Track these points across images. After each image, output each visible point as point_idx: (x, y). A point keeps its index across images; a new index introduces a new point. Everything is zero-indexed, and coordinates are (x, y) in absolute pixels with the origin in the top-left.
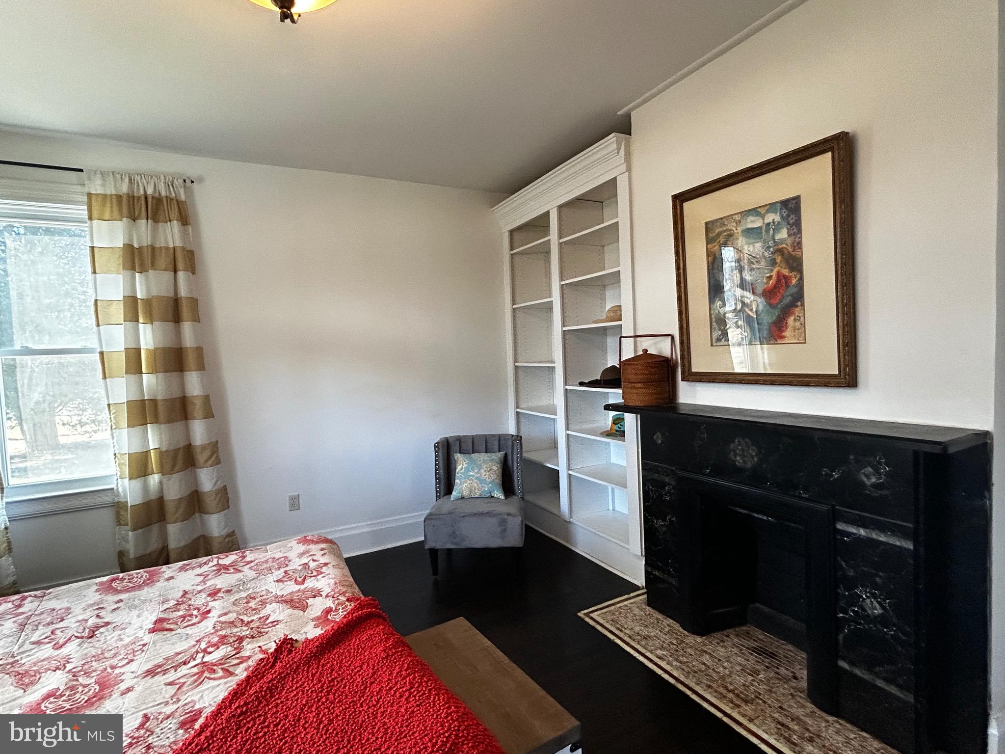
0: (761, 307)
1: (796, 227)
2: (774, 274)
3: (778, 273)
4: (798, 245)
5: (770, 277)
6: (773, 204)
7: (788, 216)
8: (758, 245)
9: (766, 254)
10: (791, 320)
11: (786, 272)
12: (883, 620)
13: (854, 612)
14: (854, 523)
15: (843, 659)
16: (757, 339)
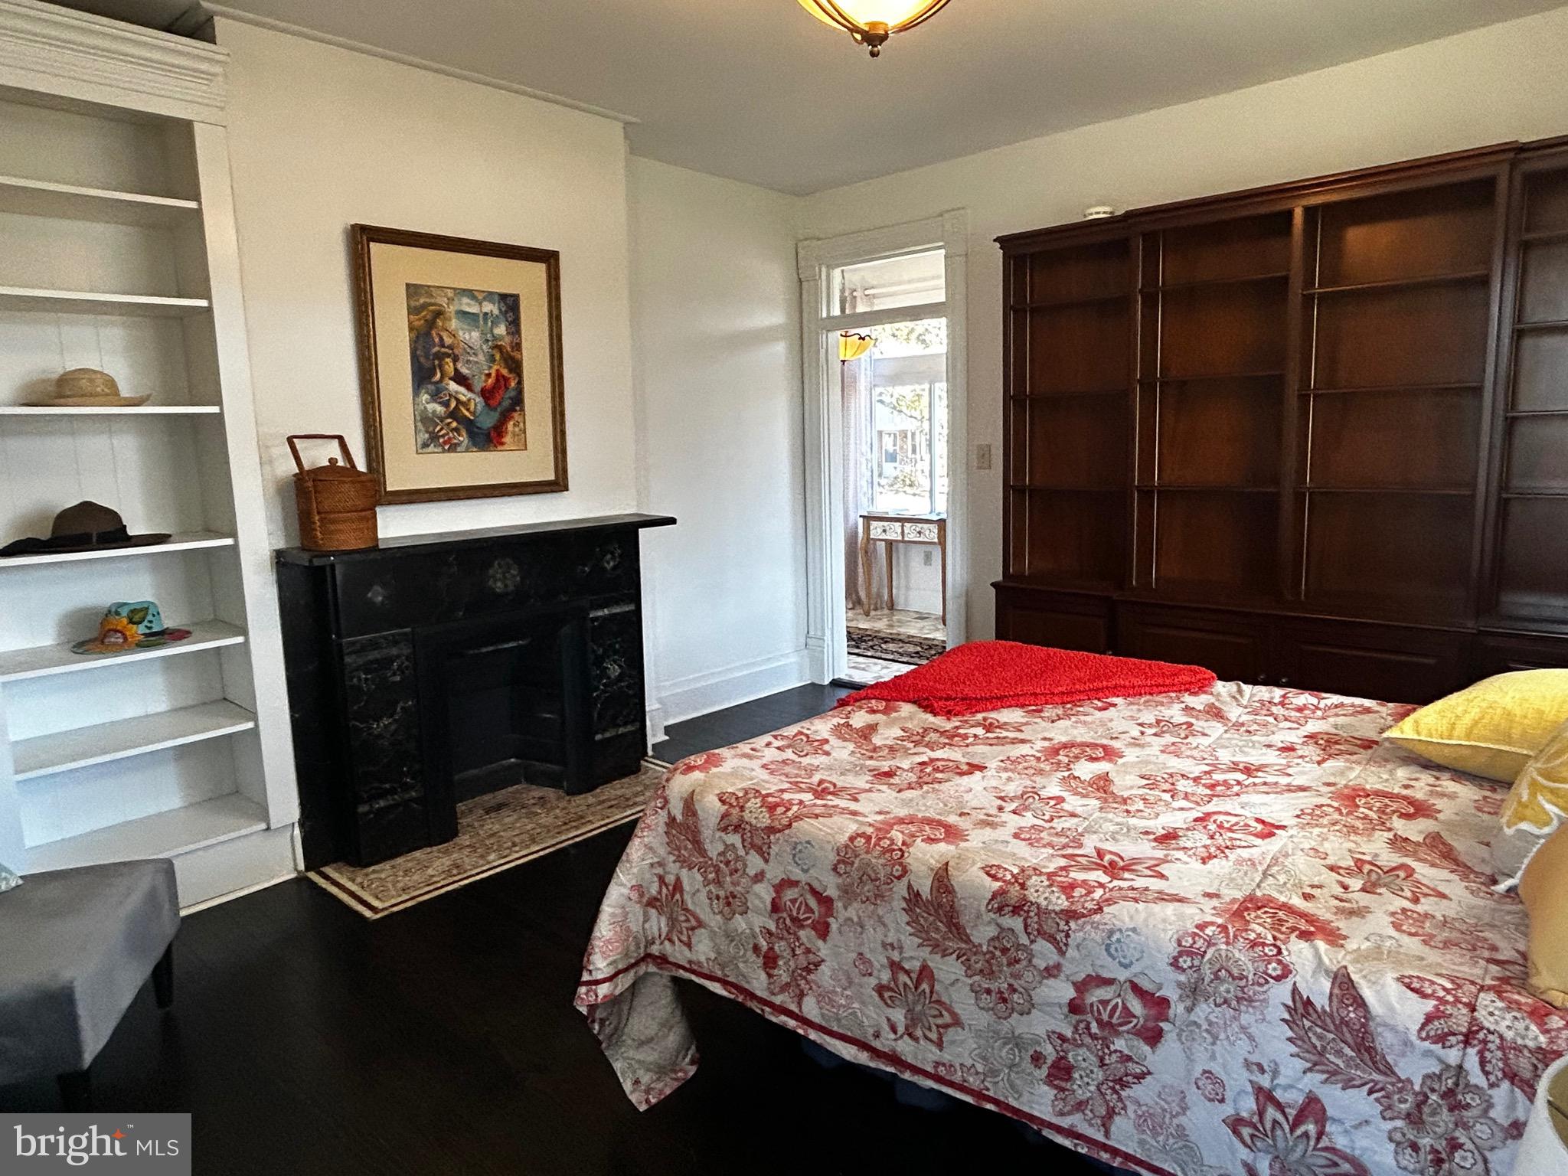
0: (479, 407)
1: (515, 325)
2: (493, 372)
3: (497, 370)
4: (518, 347)
5: (489, 375)
6: (491, 293)
7: (506, 312)
8: (475, 335)
9: (484, 347)
10: (510, 425)
11: (505, 372)
12: (620, 678)
13: (604, 685)
14: (601, 607)
15: (597, 733)
16: (475, 444)
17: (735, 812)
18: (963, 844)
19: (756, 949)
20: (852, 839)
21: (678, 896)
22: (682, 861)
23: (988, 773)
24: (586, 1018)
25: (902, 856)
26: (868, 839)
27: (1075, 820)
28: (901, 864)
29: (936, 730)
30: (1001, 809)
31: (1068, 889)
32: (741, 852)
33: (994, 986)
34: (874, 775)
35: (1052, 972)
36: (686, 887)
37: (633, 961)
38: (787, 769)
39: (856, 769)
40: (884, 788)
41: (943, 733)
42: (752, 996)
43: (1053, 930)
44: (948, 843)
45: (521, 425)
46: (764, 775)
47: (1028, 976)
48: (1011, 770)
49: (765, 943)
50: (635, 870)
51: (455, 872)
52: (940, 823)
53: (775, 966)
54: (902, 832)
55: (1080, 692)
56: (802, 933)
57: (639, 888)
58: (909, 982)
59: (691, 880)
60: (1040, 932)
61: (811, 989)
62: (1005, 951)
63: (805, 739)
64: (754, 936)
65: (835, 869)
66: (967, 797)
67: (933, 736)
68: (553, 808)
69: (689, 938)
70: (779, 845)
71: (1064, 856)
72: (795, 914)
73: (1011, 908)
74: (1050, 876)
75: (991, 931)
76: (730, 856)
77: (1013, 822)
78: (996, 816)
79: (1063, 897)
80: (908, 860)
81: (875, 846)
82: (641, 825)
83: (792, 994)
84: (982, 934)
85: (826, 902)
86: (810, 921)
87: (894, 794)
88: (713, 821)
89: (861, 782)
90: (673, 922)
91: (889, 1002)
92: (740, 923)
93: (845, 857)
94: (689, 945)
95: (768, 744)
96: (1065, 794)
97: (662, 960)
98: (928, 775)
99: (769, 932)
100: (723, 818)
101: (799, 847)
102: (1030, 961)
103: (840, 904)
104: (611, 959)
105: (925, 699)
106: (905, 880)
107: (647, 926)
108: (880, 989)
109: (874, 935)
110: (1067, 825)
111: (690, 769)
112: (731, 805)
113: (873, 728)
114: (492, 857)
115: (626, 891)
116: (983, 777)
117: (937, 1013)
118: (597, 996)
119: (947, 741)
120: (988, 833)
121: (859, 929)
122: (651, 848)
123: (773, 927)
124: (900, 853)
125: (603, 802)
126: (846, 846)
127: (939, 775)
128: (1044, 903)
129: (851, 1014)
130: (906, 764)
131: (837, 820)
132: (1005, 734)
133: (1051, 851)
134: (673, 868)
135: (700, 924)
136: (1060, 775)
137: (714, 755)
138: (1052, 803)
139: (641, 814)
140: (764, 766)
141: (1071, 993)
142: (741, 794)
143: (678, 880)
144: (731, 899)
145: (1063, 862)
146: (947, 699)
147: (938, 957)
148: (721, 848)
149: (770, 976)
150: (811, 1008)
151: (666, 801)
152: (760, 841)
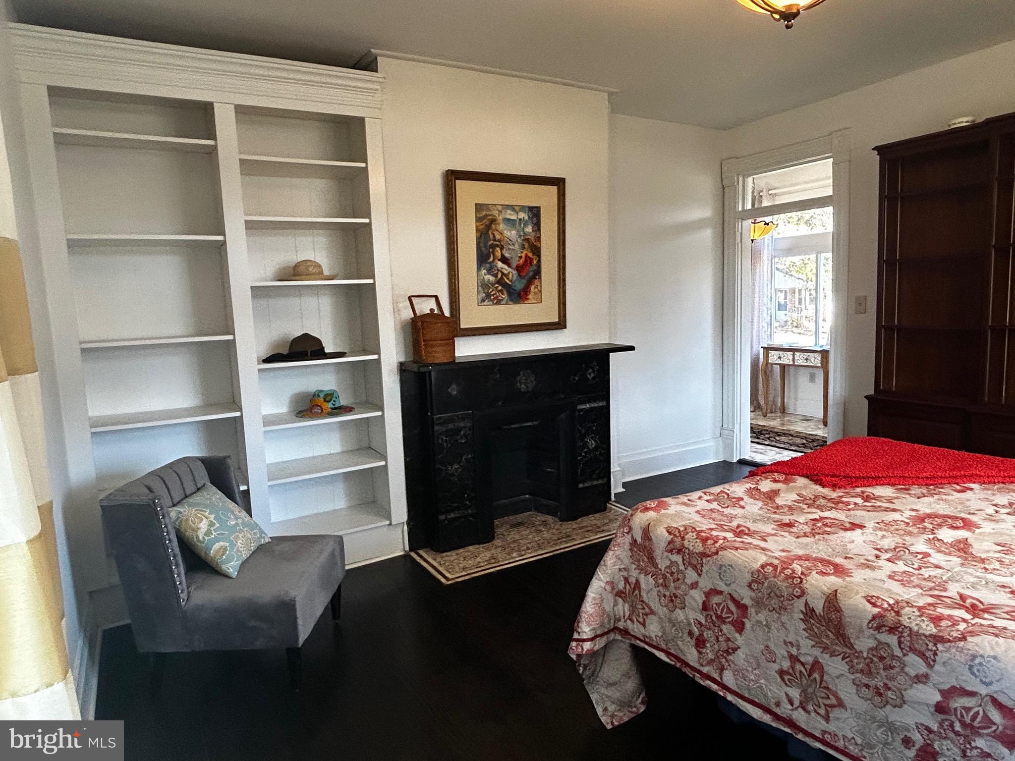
0: (515, 278)
1: (537, 226)
2: (523, 255)
3: (526, 254)
4: (538, 239)
5: (521, 257)
6: (523, 206)
7: (532, 218)
8: (514, 232)
9: (519, 240)
10: (532, 287)
11: (530, 255)
12: (596, 449)
13: (585, 452)
14: (585, 403)
15: (581, 483)
16: (511, 300)
17: (678, 540)
18: (848, 579)
19: (691, 634)
20: (763, 567)
21: (637, 592)
22: (641, 570)
23: (865, 530)
24: (575, 662)
25: (801, 582)
26: (775, 567)
27: (939, 571)
28: (800, 588)
29: (824, 498)
30: (877, 557)
31: (936, 620)
32: (682, 567)
33: (872, 683)
34: (778, 525)
35: (921, 679)
36: (643, 586)
37: (606, 630)
38: (714, 515)
39: (766, 520)
40: (786, 534)
41: (830, 500)
42: (687, 665)
43: (923, 649)
44: (837, 576)
45: (539, 287)
46: (697, 518)
47: (901, 679)
48: (885, 530)
49: (697, 630)
50: (609, 572)
51: (493, 561)
52: (829, 562)
53: (704, 646)
54: (801, 566)
55: (941, 477)
56: (724, 627)
57: (611, 583)
58: (804, 671)
59: (647, 582)
60: (912, 650)
61: (729, 665)
62: (882, 658)
63: (726, 496)
64: (689, 624)
65: (750, 586)
66: (849, 546)
67: (822, 502)
68: (550, 528)
69: (644, 620)
70: (708, 566)
71: (931, 596)
72: (719, 613)
73: (887, 628)
74: (920, 609)
75: (872, 643)
76: (674, 569)
77: (889, 567)
78: (875, 562)
79: (932, 625)
80: (805, 586)
81: (780, 572)
82: (613, 543)
83: (715, 667)
84: (864, 644)
85: (743, 608)
86: (730, 619)
87: (794, 539)
88: (663, 545)
89: (769, 528)
90: (633, 608)
91: (788, 683)
92: (680, 615)
93: (758, 579)
94: (644, 625)
95: (700, 498)
96: (930, 551)
97: (625, 632)
98: (818, 528)
99: (700, 623)
100: (669, 543)
101: (724, 568)
102: (902, 669)
103: (753, 610)
104: (592, 627)
105: (815, 475)
106: (803, 600)
107: (615, 608)
108: (782, 673)
109: (776, 636)
110: (932, 573)
111: (647, 509)
112: (675, 536)
113: (776, 493)
114: (514, 555)
115: (603, 585)
116: (863, 533)
117: (823, 695)
118: (583, 649)
119: (833, 506)
120: (868, 573)
121: (767, 630)
122: (619, 559)
123: (703, 622)
124: (799, 580)
125: (582, 527)
126: (758, 571)
127: (828, 529)
128: (915, 628)
129: (758, 687)
130: (802, 519)
131: (751, 553)
132: (879, 504)
133: (920, 591)
134: (634, 573)
135: (652, 612)
136: (926, 537)
137: (662, 501)
138: (920, 556)
139: (614, 536)
140: (698, 512)
141: (938, 698)
142: (682, 529)
143: (638, 582)
144: (673, 598)
145: (930, 600)
146: (832, 476)
147: (827, 656)
148: (668, 563)
149: (700, 653)
150: (728, 678)
151: (630, 529)
152: (696, 561)
